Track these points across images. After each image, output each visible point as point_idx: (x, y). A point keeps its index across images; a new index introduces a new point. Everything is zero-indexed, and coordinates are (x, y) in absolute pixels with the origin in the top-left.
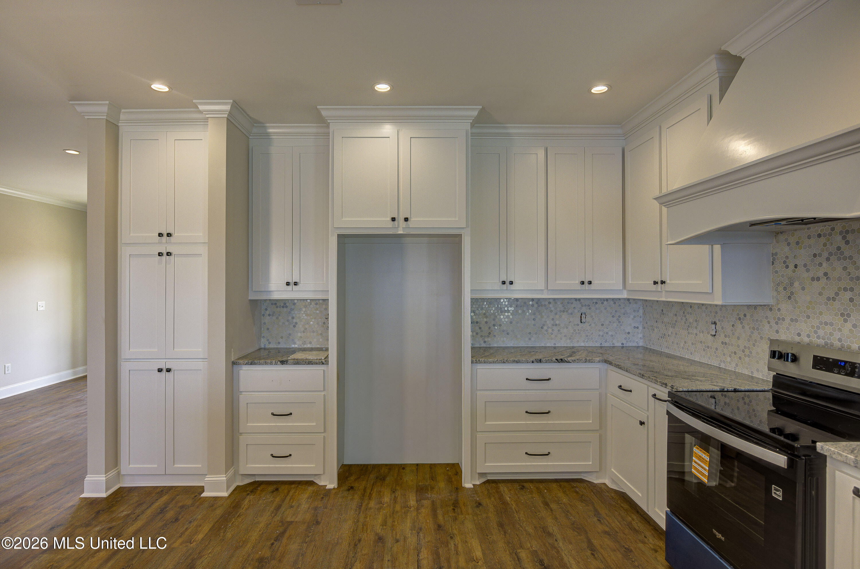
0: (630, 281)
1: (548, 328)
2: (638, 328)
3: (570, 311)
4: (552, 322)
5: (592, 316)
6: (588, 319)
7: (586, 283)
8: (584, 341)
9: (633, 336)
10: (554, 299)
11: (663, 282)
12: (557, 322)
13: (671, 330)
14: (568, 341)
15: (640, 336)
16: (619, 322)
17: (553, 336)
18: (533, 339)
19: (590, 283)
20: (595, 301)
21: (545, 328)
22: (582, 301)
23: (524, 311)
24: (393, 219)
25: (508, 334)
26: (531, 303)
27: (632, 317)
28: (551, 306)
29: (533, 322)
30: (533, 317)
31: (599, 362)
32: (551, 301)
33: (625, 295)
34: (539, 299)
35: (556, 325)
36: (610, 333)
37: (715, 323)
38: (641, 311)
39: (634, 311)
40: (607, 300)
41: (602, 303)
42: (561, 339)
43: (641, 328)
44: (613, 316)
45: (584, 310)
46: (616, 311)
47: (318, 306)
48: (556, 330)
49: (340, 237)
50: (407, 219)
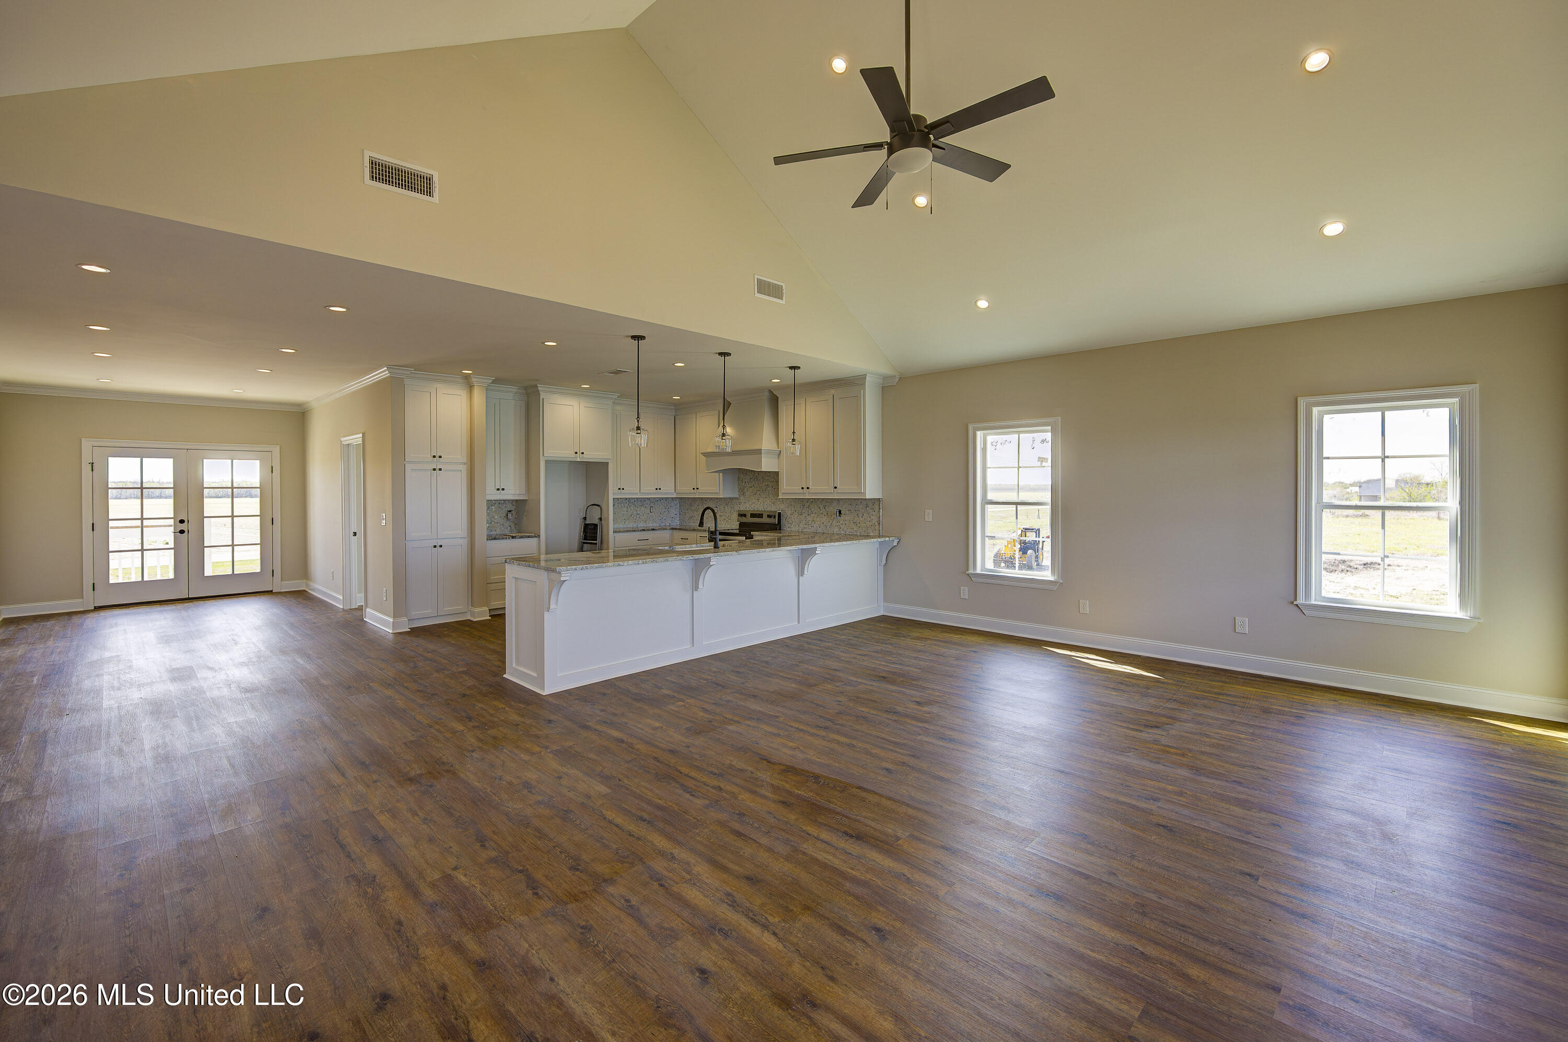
0: (678, 488)
3: (645, 506)
4: (636, 512)
6: (654, 510)
7: (657, 489)
8: (652, 523)
9: (675, 519)
10: (638, 499)
11: (697, 489)
12: (639, 513)
13: (696, 513)
14: (644, 523)
15: (678, 519)
16: (668, 512)
17: (636, 521)
18: (627, 523)
19: (660, 489)
20: (657, 499)
21: (633, 516)
22: (651, 499)
23: (622, 506)
24: (576, 453)
26: (625, 501)
27: (680, 506)
28: (635, 501)
29: (627, 513)
30: (626, 509)
33: (674, 496)
34: (631, 498)
36: (664, 518)
38: (682, 504)
39: (675, 505)
40: (663, 498)
41: (661, 501)
42: (640, 522)
43: (678, 514)
44: (667, 508)
45: (652, 504)
46: (669, 505)
47: (500, 505)
48: (638, 518)
49: (547, 462)
50: (583, 453)
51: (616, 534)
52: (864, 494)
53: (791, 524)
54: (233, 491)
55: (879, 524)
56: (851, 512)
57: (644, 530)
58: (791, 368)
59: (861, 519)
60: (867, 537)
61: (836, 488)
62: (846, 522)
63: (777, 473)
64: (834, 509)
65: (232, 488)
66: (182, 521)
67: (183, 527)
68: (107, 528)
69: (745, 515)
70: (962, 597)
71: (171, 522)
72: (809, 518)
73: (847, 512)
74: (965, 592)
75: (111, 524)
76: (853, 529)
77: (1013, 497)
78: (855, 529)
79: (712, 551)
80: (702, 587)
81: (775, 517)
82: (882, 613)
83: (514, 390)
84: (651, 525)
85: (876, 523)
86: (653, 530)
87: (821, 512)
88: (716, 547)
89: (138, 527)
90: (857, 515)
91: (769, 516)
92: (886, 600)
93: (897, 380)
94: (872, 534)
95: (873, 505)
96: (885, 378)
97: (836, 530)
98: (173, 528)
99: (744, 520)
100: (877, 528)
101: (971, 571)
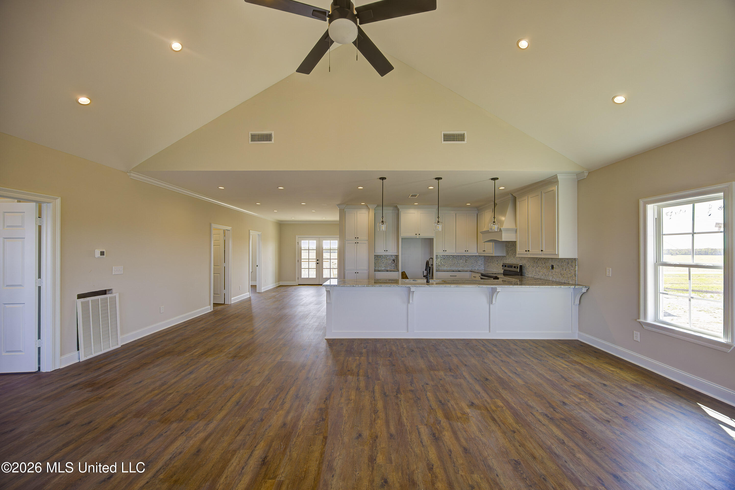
0: (478, 250)
1: (456, 264)
2: (482, 264)
3: (462, 259)
5: (469, 261)
7: (467, 251)
8: (466, 268)
9: (481, 266)
10: (458, 256)
12: (459, 262)
14: (462, 268)
15: (483, 266)
16: (477, 262)
17: (457, 266)
18: (452, 267)
20: (470, 256)
22: (466, 256)
23: (449, 259)
24: (416, 234)
25: (444, 266)
26: (451, 257)
27: (481, 261)
28: (457, 257)
29: (452, 262)
30: (452, 261)
31: (469, 271)
32: (457, 256)
33: (477, 254)
34: (453, 255)
35: (458, 263)
36: (474, 266)
37: (497, 261)
38: (483, 259)
39: (481, 259)
40: (473, 256)
41: (472, 257)
42: (460, 267)
43: (483, 264)
44: (475, 261)
45: (466, 259)
46: (476, 259)
48: (458, 265)
49: (402, 239)
50: (419, 234)
51: (438, 273)
52: (558, 255)
53: (529, 272)
54: (330, 251)
55: (575, 276)
56: (559, 267)
57: (454, 271)
58: (492, 179)
59: (565, 272)
60: (568, 284)
61: (542, 251)
62: (557, 273)
63: (515, 242)
64: (549, 265)
65: (330, 250)
66: (318, 260)
67: (318, 262)
68: (301, 261)
69: (505, 266)
70: (635, 339)
71: (315, 260)
72: (537, 269)
73: (557, 267)
74: (637, 336)
75: (302, 260)
76: (560, 278)
77: (688, 260)
78: (561, 278)
79: (426, 284)
80: (412, 302)
81: (518, 268)
82: (575, 337)
83: (392, 209)
84: (466, 269)
85: (574, 275)
86: (459, 271)
87: (543, 266)
88: (428, 282)
89: (308, 261)
90: (563, 269)
91: (515, 267)
92: (580, 330)
93: (586, 174)
94: (571, 282)
95: (572, 263)
96: (578, 174)
97: (551, 278)
98: (316, 262)
99: (507, 268)
100: (574, 278)
101: (642, 320)
